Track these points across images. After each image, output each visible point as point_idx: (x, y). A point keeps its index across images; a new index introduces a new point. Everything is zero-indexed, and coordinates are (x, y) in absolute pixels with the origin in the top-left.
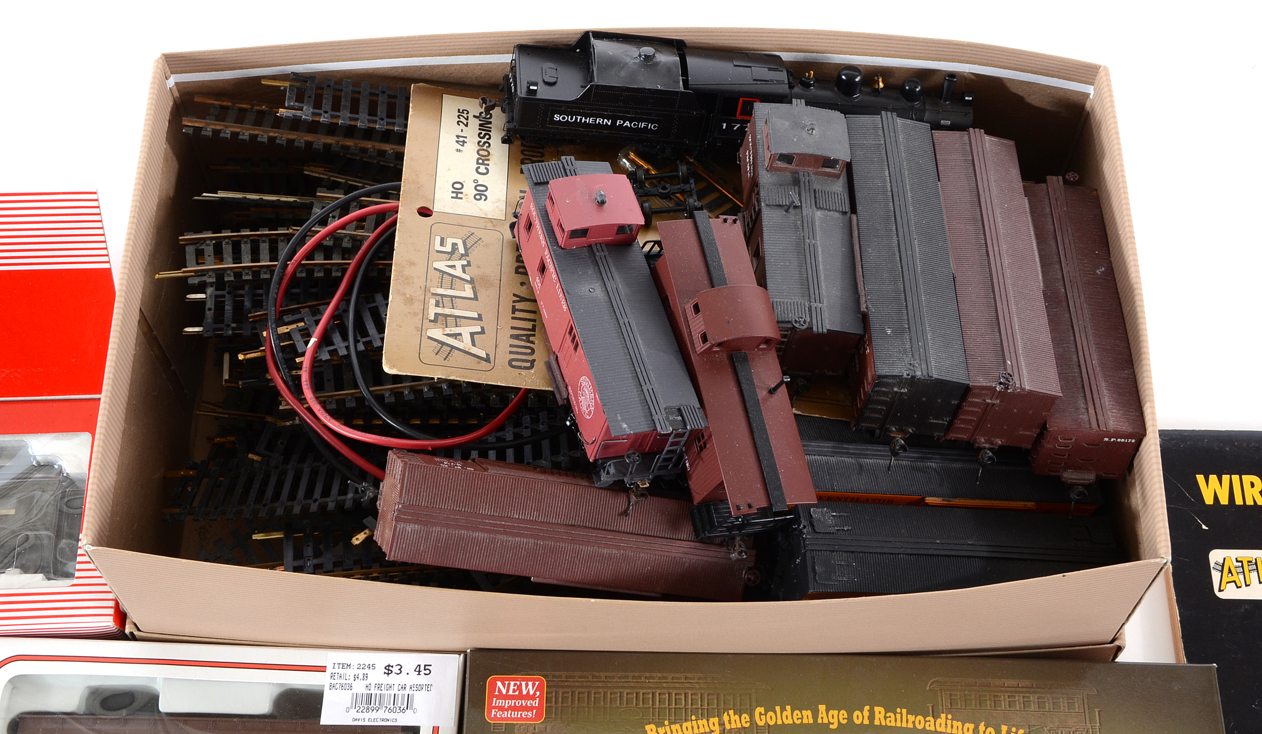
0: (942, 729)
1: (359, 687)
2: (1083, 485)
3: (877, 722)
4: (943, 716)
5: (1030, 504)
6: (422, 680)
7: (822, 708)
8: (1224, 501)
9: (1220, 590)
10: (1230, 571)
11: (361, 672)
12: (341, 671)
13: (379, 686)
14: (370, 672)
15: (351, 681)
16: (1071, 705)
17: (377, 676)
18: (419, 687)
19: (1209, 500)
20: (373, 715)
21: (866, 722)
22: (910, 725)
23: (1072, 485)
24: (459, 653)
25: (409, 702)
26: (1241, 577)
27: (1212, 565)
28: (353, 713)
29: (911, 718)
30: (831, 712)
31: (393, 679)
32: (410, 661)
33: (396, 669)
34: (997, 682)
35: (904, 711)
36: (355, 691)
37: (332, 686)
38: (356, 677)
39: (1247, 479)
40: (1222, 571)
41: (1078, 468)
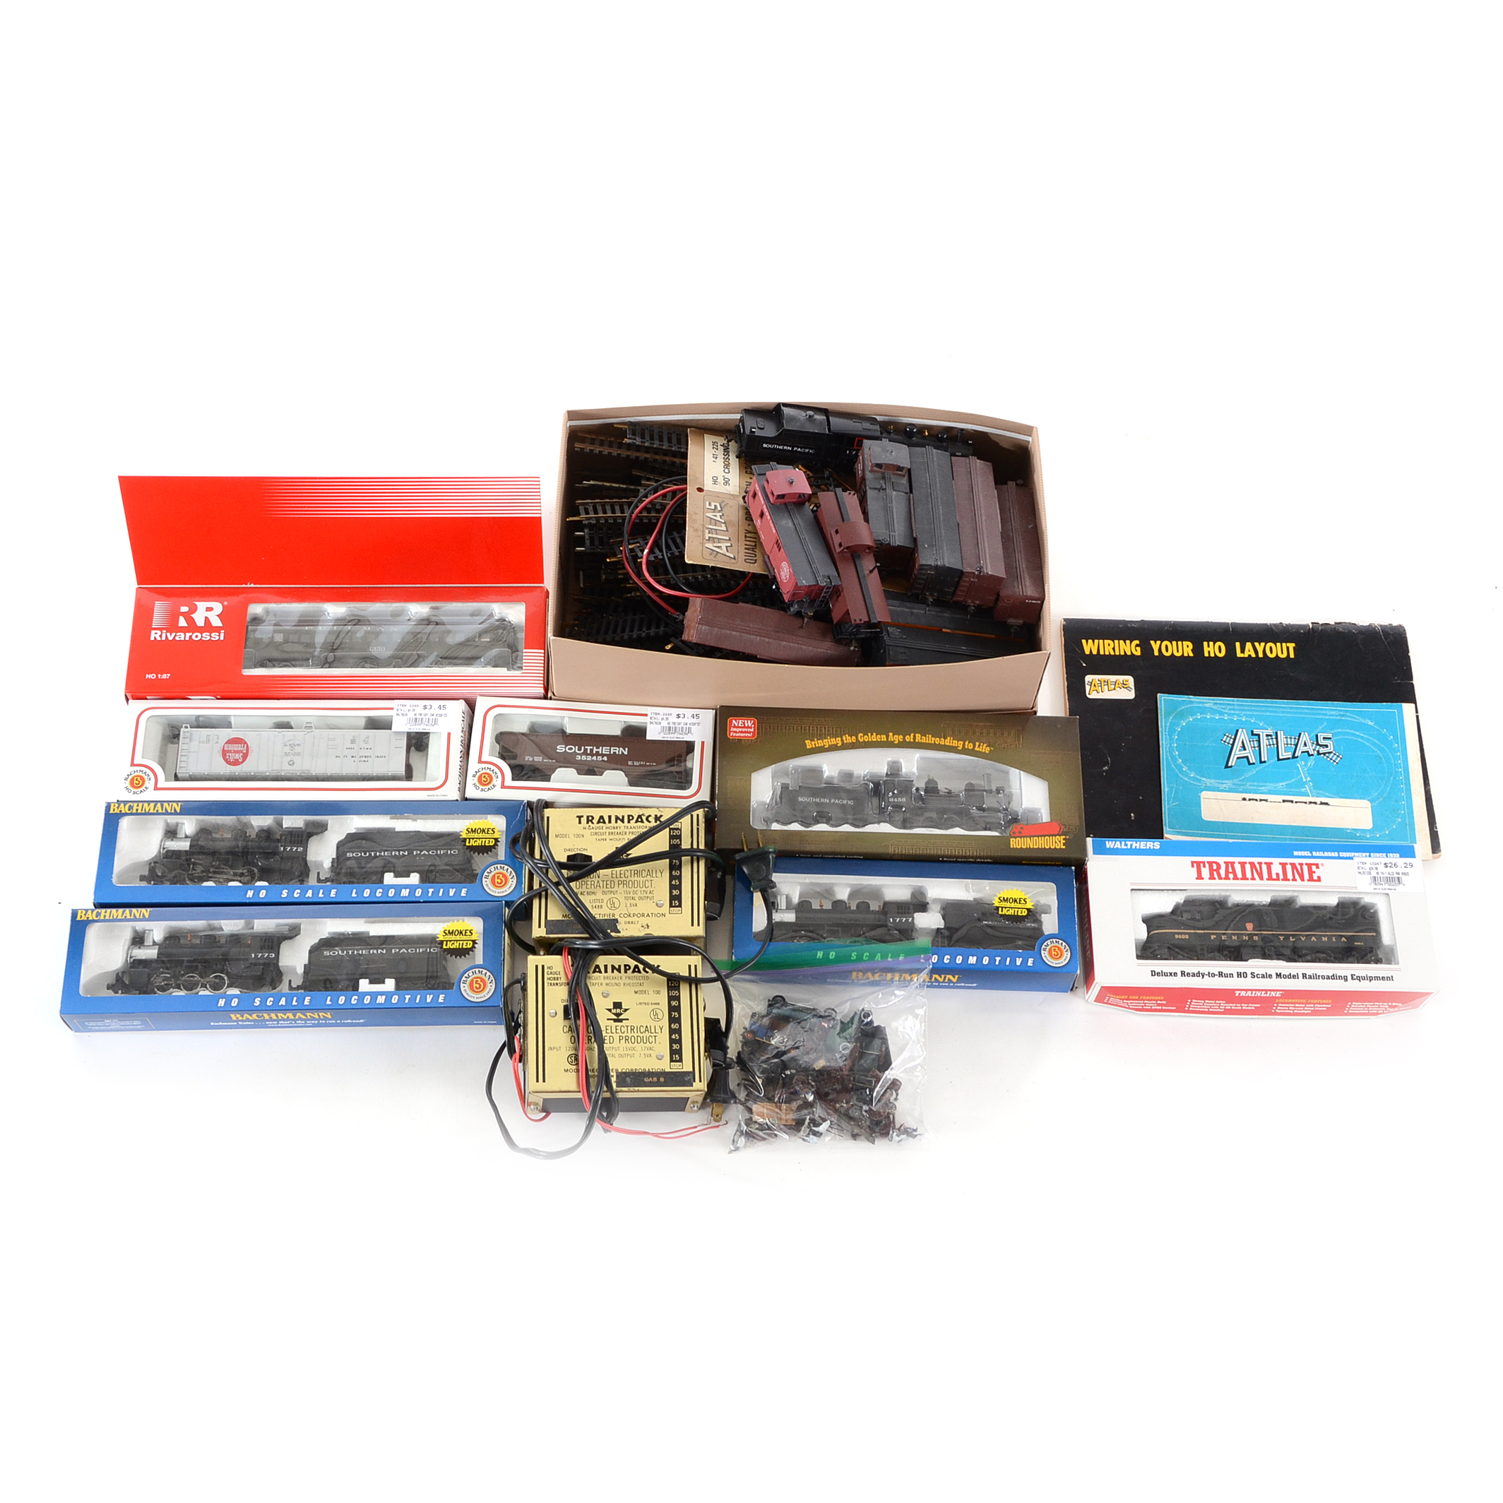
0: (948, 744)
1: (665, 723)
2: (1017, 626)
3: (917, 741)
4: (949, 738)
5: (993, 636)
6: (695, 721)
7: (891, 734)
8: (1095, 652)
9: (1089, 694)
10: (1095, 685)
11: (665, 717)
12: (655, 716)
13: (674, 723)
14: (669, 717)
15: (660, 720)
16: (1009, 734)
17: (673, 719)
18: (694, 724)
19: (1087, 652)
20: (672, 736)
21: (912, 740)
22: (933, 742)
23: (1012, 626)
24: (713, 709)
25: (689, 731)
26: (1100, 688)
27: (1086, 682)
28: (662, 735)
29: (933, 739)
30: (895, 736)
31: (680, 720)
32: (689, 712)
33: (682, 716)
34: (976, 724)
35: (930, 736)
36: (662, 725)
37: (651, 723)
38: (662, 719)
39: (1107, 642)
40: (1091, 685)
41: (1016, 617)
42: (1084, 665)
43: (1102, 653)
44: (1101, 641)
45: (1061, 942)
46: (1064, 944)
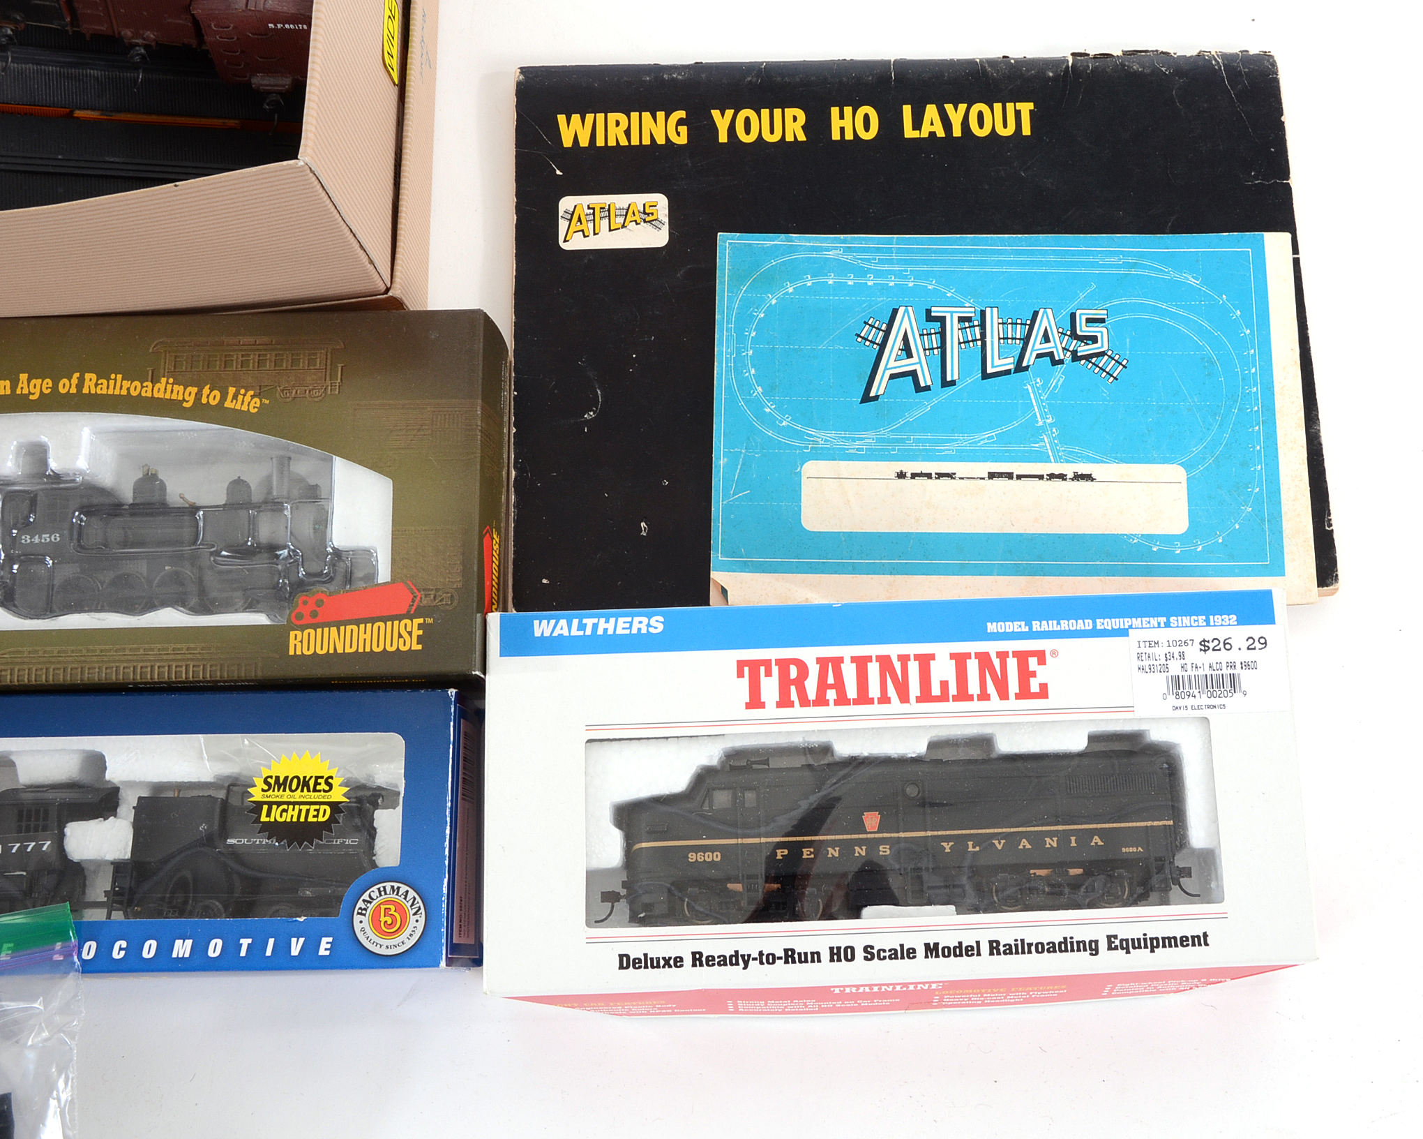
0: (161, 395)
2: (280, 93)
3: (85, 391)
4: (164, 380)
7: (24, 377)
8: (584, 142)
9: (565, 241)
10: (580, 220)
16: (311, 362)
19: (567, 142)
21: (73, 390)
22: (124, 392)
23: (269, 93)
26: (591, 225)
27: (561, 213)
29: (126, 384)
30: (33, 381)
34: (233, 340)
35: (119, 377)
39: (613, 117)
40: (570, 220)
41: (268, 70)
42: (558, 172)
43: (600, 142)
44: (600, 116)
45: (404, 888)
46: (412, 893)
